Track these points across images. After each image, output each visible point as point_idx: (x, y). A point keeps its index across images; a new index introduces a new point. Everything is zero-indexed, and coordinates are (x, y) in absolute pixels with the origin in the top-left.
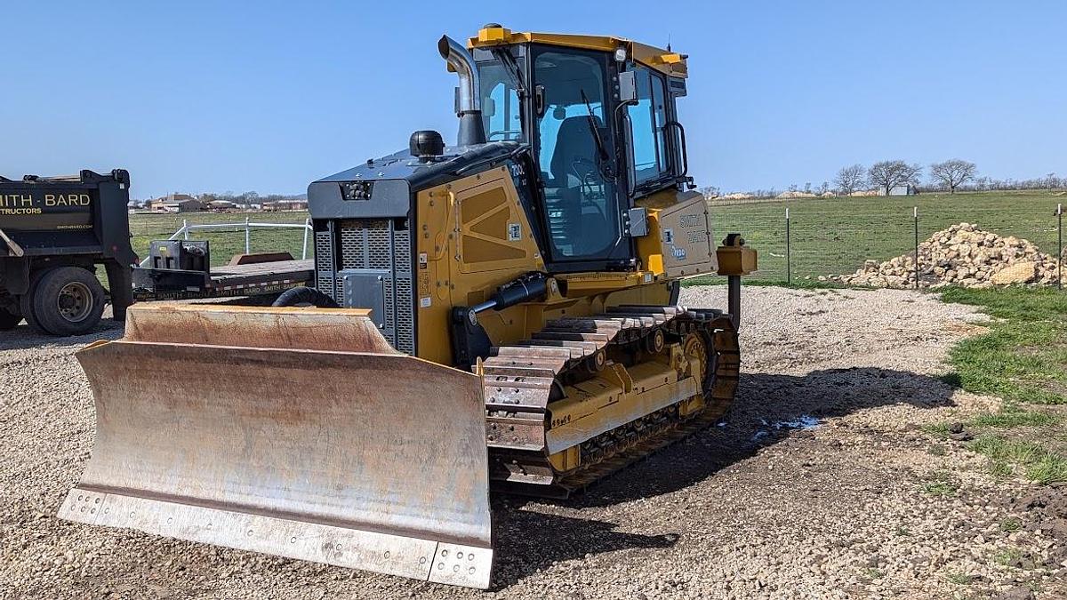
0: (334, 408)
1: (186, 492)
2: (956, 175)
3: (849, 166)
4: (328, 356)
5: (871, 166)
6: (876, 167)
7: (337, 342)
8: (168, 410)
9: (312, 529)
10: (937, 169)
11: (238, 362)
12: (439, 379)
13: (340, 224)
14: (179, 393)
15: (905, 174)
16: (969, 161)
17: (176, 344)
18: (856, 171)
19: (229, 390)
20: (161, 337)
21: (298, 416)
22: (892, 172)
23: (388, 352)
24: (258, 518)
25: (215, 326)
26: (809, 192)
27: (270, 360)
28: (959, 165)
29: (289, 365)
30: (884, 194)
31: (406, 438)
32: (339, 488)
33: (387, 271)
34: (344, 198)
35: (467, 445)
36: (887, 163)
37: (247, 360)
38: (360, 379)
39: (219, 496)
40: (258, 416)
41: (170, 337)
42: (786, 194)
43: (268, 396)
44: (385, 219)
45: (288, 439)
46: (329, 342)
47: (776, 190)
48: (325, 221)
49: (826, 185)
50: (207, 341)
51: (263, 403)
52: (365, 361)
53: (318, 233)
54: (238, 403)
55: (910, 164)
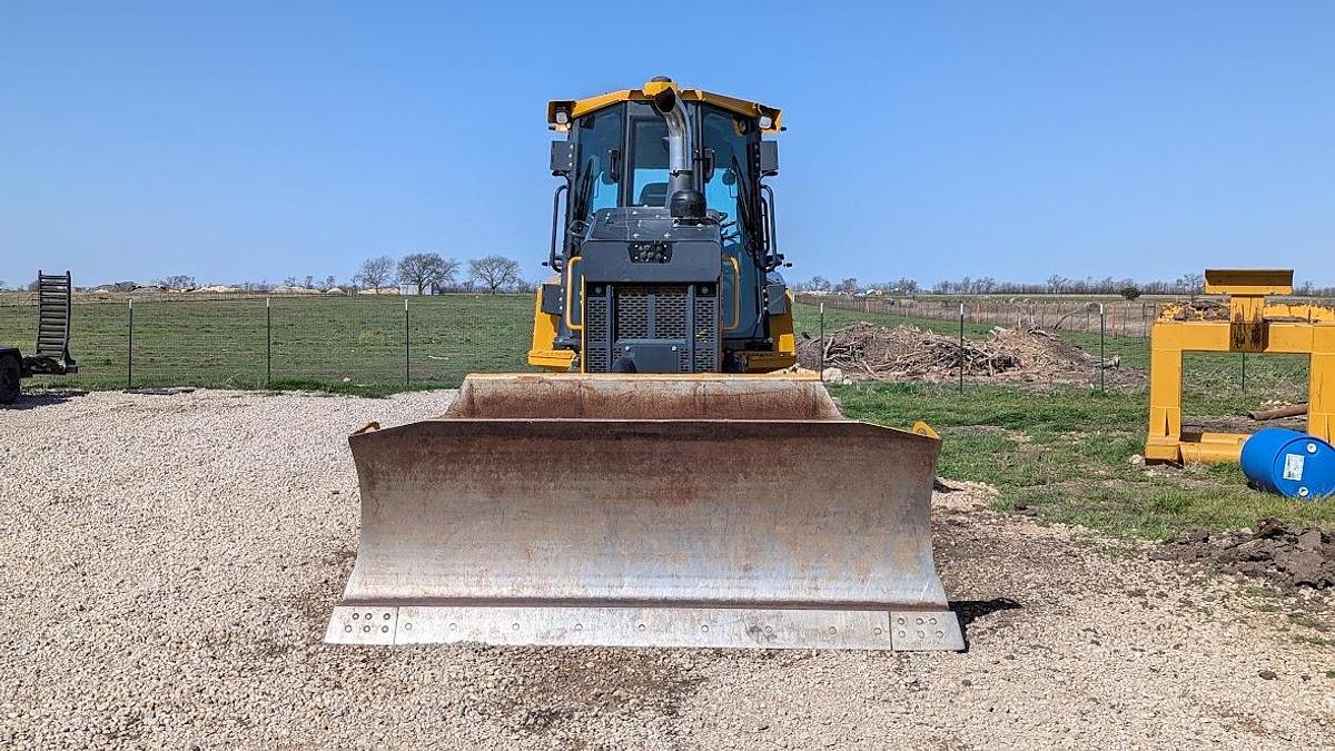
0: (742, 483)
1: (526, 593)
2: (497, 274)
3: (374, 257)
4: (754, 426)
5: (402, 260)
6: (408, 260)
7: (769, 409)
8: (488, 499)
9: (725, 615)
10: (476, 266)
11: (618, 437)
12: (892, 445)
13: (620, 287)
14: (512, 479)
15: (440, 270)
16: (511, 258)
17: (529, 420)
18: (383, 264)
19: (593, 471)
20: (511, 411)
21: (687, 494)
22: (425, 268)
23: (834, 417)
24: (645, 611)
25: (599, 396)
26: (310, 287)
27: (672, 432)
28: (501, 262)
29: (695, 438)
30: (416, 293)
31: (832, 509)
32: (747, 568)
33: (683, 341)
34: (633, 260)
35: (907, 512)
36: (420, 255)
37: (635, 434)
38: (787, 449)
39: (578, 593)
40: (629, 496)
41: (524, 412)
42: (282, 289)
43: (649, 474)
44: (687, 284)
45: (670, 520)
46: (760, 410)
47: (269, 283)
48: (603, 285)
49: (331, 279)
50: (581, 414)
51: (641, 483)
52: (803, 429)
53: (590, 299)
54: (602, 485)
55: (446, 259)
